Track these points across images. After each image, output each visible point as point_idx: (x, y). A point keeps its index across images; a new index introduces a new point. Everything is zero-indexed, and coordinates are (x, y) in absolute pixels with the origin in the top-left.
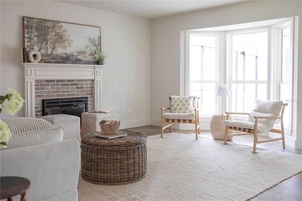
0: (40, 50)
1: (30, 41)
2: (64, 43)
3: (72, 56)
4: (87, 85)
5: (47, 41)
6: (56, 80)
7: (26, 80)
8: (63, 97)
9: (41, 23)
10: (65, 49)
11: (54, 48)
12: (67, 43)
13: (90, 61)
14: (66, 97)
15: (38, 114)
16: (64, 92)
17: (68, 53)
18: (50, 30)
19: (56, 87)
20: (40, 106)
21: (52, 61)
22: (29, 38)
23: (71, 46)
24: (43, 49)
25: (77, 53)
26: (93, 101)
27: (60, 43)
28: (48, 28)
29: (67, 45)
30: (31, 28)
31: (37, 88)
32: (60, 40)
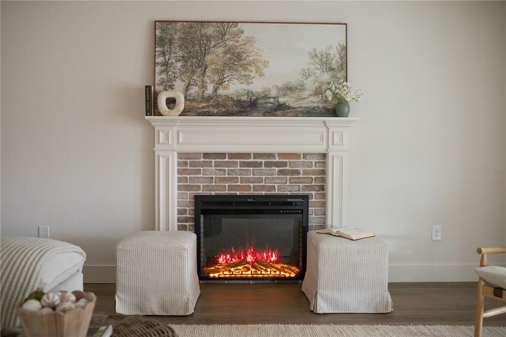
0: (187, 87)
1: (166, 71)
2: (245, 69)
3: (266, 97)
4: (309, 166)
5: (203, 68)
6: (229, 154)
7: (156, 154)
8: (245, 193)
9: (193, 30)
10: (248, 83)
11: (221, 82)
12: (253, 69)
13: (314, 108)
14: (252, 192)
15: (185, 226)
16: (248, 180)
17: (254, 91)
18: (213, 43)
19: (227, 169)
20: (190, 209)
21: (215, 111)
22: (166, 64)
23: (263, 75)
24: (193, 87)
25: (279, 89)
26: (324, 205)
27: (237, 71)
28: (209, 38)
29: (253, 74)
30: (171, 42)
31: (183, 170)
32: (236, 63)
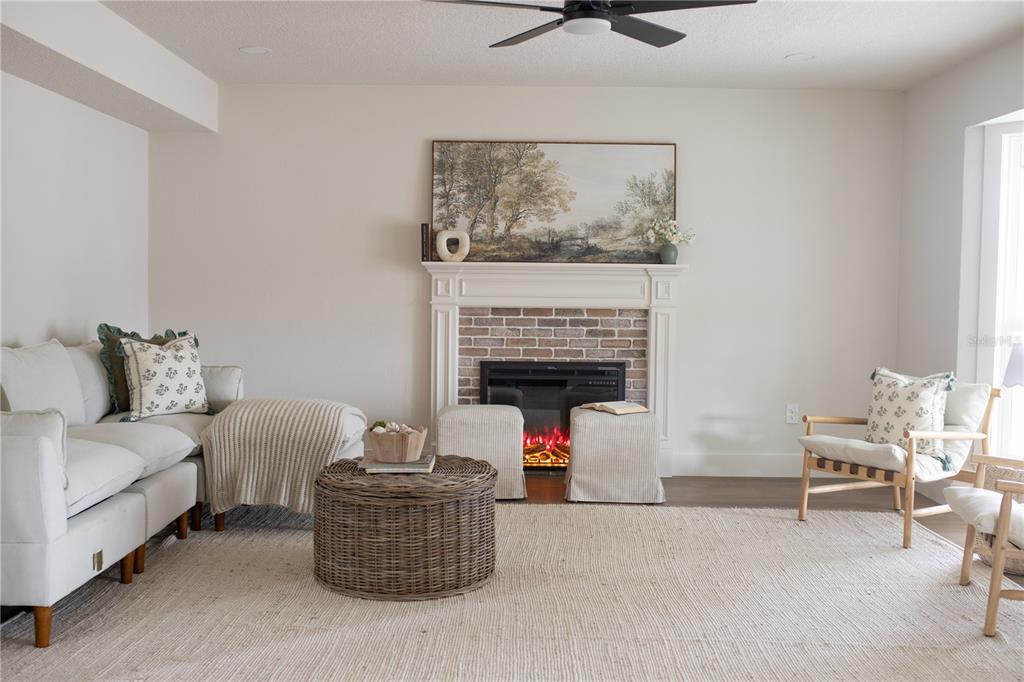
0: (473, 225)
1: (446, 204)
2: (546, 202)
3: (572, 238)
4: (626, 326)
5: (493, 202)
6: (524, 309)
7: (433, 308)
8: (545, 359)
9: (480, 152)
10: (550, 221)
11: (515, 219)
12: (557, 203)
13: (632, 252)
14: (553, 358)
15: (468, 400)
16: (548, 343)
17: (557, 230)
18: (505, 169)
19: (521, 328)
20: (474, 378)
21: (508, 255)
22: (446, 196)
23: (569, 209)
24: (481, 224)
25: (589, 228)
26: (645, 375)
27: (535, 204)
28: (500, 163)
29: (555, 209)
30: (452, 168)
31: (466, 329)
32: (534, 194)
